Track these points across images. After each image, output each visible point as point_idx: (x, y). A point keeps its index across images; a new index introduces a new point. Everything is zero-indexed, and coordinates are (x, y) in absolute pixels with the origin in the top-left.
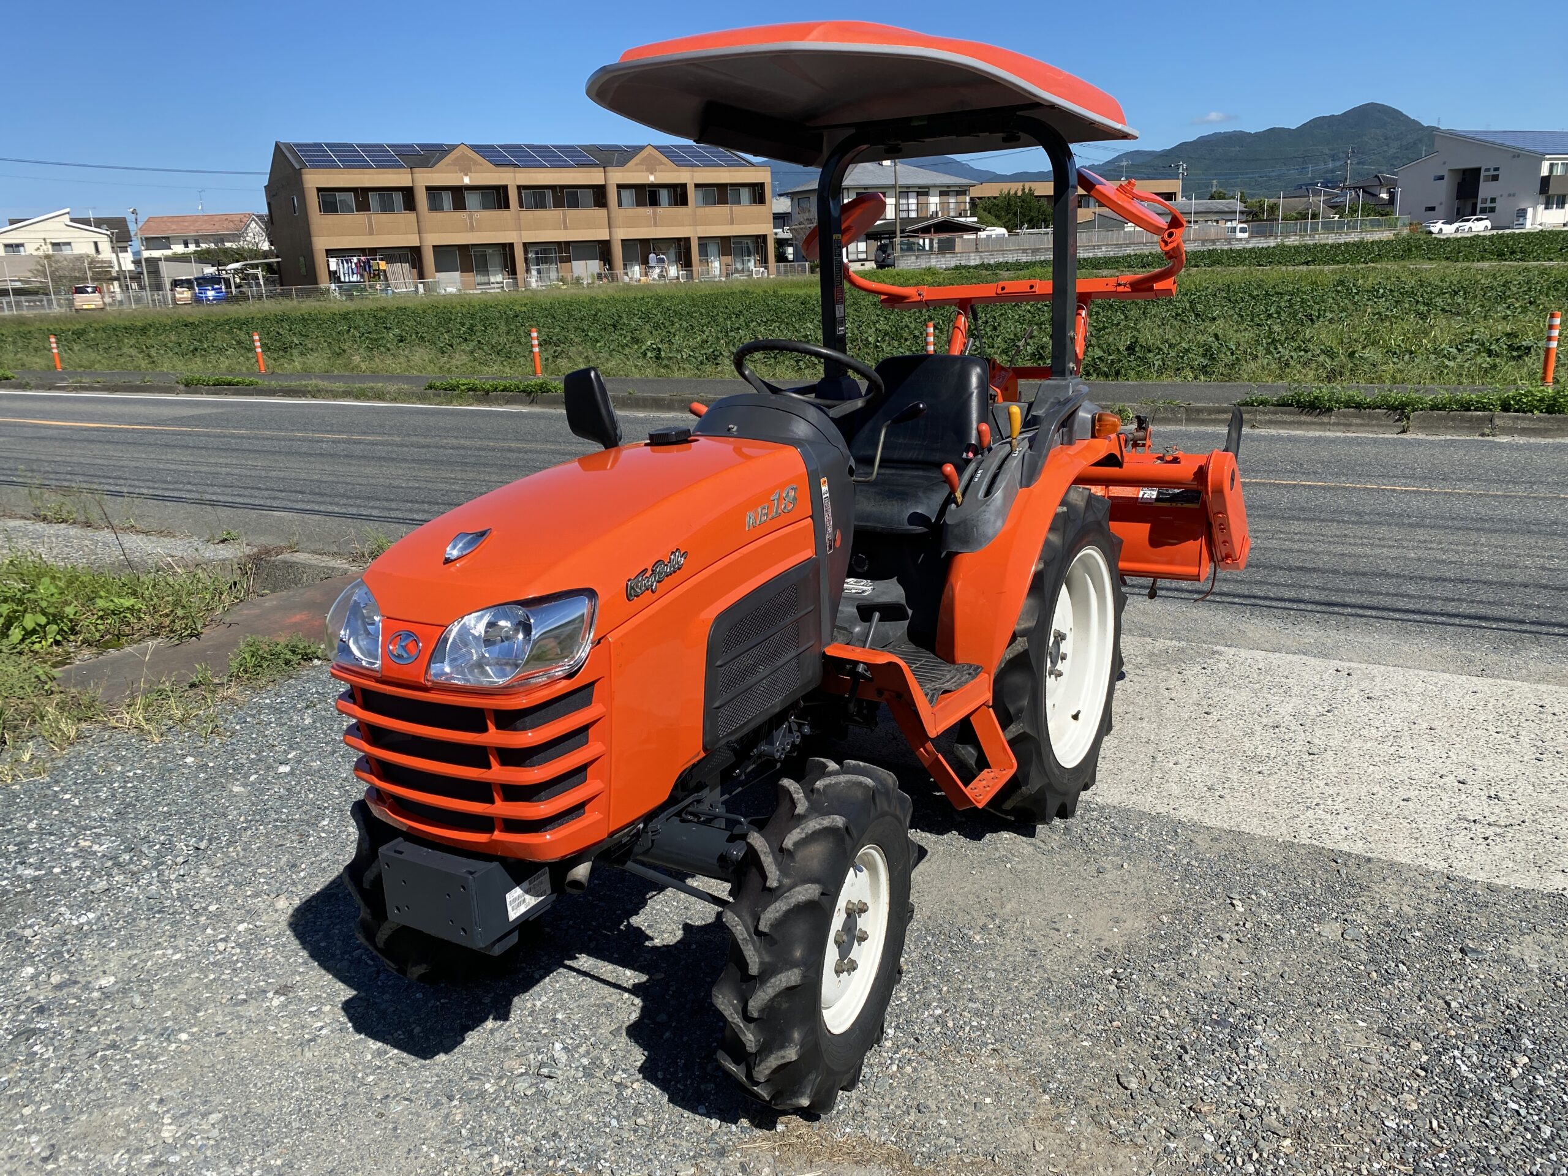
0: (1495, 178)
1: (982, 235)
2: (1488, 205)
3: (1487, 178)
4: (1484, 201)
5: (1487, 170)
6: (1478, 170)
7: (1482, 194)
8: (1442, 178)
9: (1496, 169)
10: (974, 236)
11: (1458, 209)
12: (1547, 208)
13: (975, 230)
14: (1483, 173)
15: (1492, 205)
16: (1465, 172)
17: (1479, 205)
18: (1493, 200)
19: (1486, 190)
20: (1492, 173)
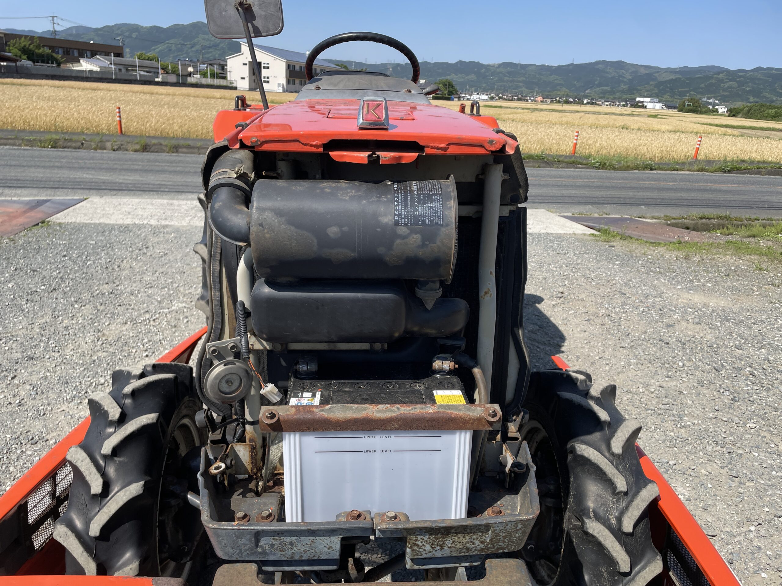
0: (268, 68)
1: (19, 63)
2: (266, 79)
3: (264, 67)
4: (264, 77)
6: (261, 63)
7: (263, 75)
8: (246, 64)
9: (268, 64)
10: (14, 64)
13: (15, 61)
14: (263, 65)
15: (268, 80)
17: (263, 80)
18: (268, 78)
19: (264, 73)
20: (266, 65)
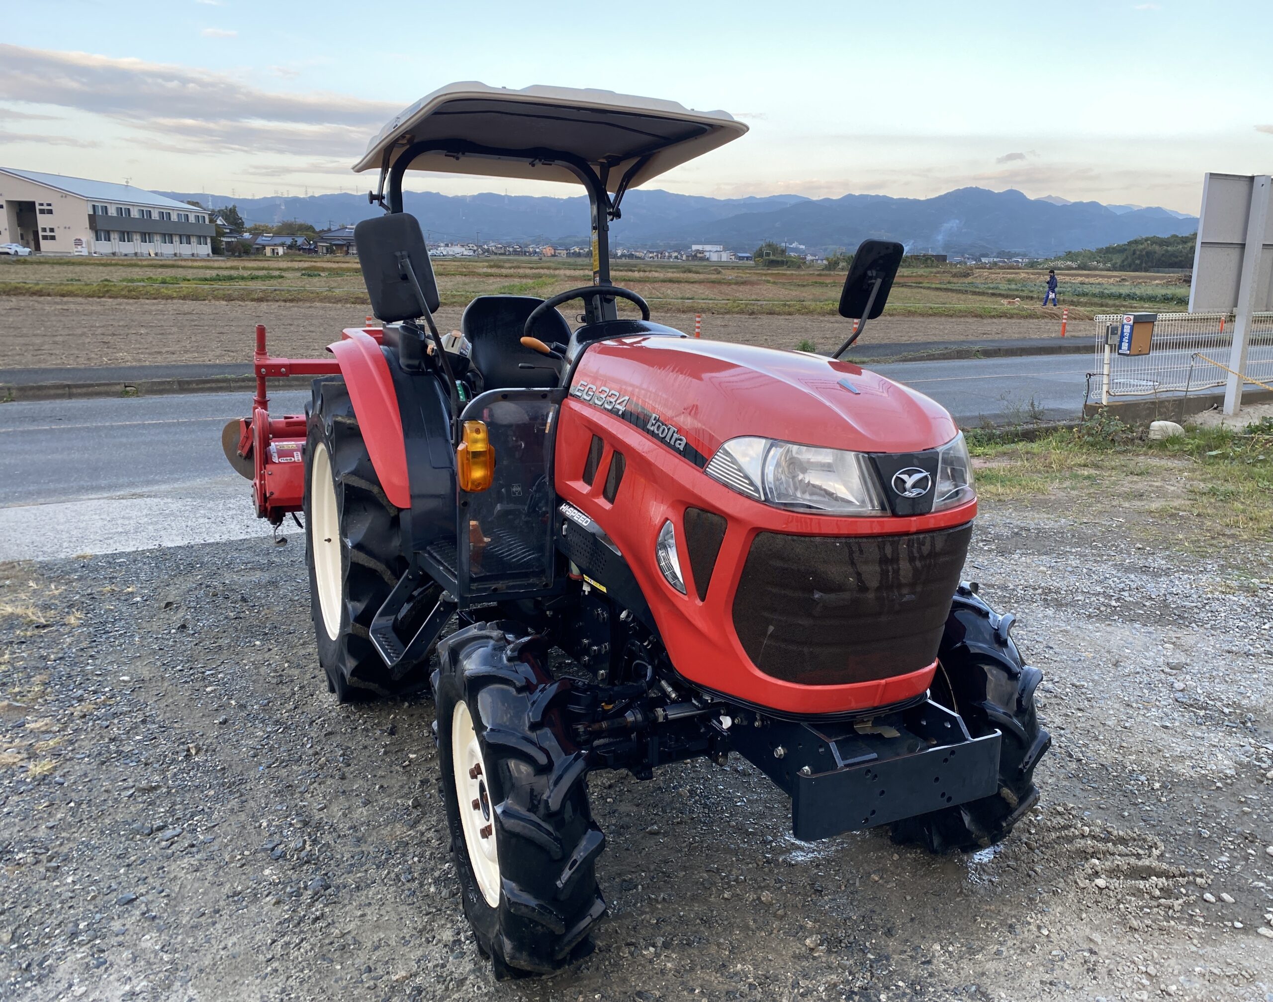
0: (50, 212)
2: (48, 233)
3: (42, 212)
4: (44, 230)
5: (42, 205)
6: (33, 203)
7: (40, 225)
9: (49, 205)
11: (22, 235)
12: (97, 240)
14: (38, 207)
15: (51, 234)
16: (20, 203)
17: (41, 234)
18: (52, 230)
19: (43, 221)
20: (45, 207)
